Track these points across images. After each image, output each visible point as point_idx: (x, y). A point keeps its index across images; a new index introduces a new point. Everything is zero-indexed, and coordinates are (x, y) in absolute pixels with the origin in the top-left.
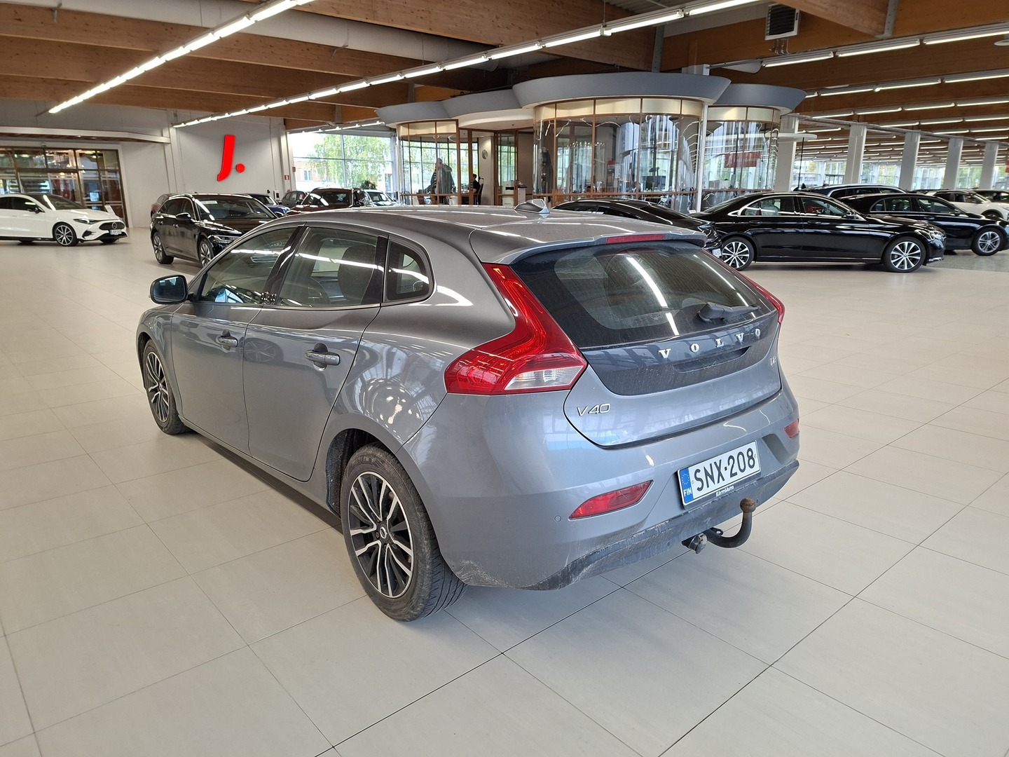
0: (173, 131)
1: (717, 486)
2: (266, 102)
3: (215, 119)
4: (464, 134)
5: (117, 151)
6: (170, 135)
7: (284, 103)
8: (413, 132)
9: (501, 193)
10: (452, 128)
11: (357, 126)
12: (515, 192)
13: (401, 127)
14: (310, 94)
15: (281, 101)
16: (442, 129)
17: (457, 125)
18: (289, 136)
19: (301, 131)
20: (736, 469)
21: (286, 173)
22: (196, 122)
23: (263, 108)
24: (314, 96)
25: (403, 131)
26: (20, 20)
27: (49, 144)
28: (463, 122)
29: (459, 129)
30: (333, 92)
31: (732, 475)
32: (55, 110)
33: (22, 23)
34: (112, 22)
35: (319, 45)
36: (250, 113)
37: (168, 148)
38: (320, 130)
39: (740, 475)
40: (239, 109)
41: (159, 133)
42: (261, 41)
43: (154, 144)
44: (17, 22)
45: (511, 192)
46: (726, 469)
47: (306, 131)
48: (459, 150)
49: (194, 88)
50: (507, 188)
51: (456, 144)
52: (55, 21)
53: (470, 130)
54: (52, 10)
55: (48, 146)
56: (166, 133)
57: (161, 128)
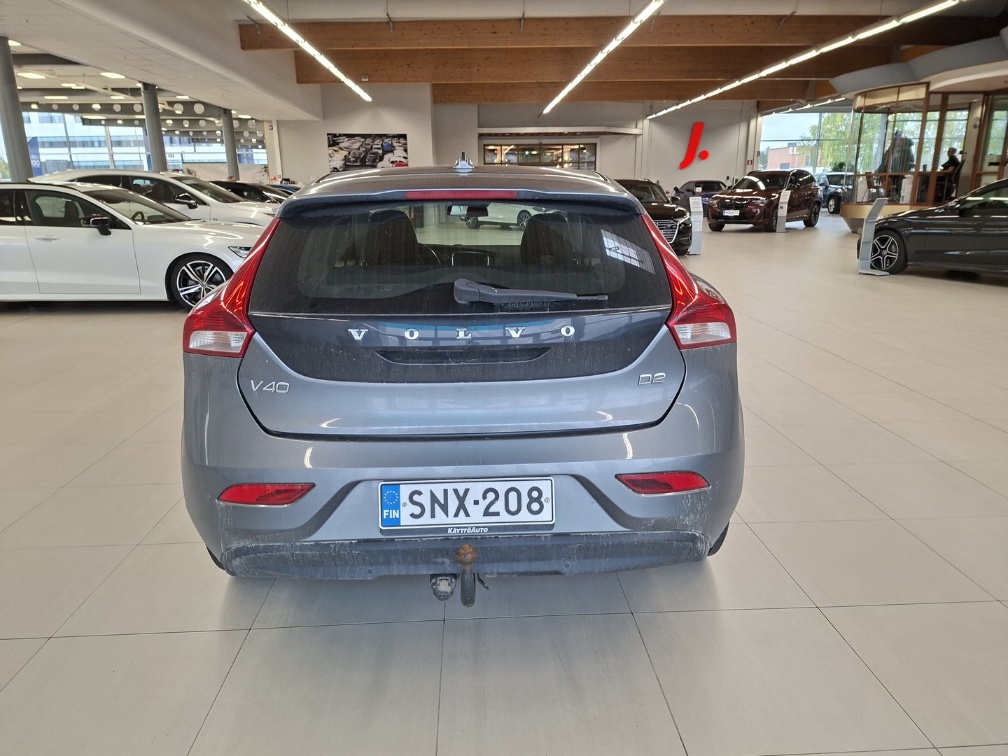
0: (646, 122)
1: (451, 519)
2: (721, 85)
3: (679, 107)
4: (936, 100)
5: (596, 144)
6: (644, 127)
7: (737, 84)
8: (870, 102)
9: (981, 170)
10: (920, 93)
11: (829, 101)
12: (1000, 169)
13: (859, 97)
14: (761, 70)
15: (735, 82)
16: (907, 95)
17: (928, 87)
18: (760, 119)
19: (771, 113)
20: (499, 506)
21: (750, 158)
22: (664, 112)
23: (719, 91)
24: (764, 73)
25: (860, 102)
26: (495, 33)
27: (545, 141)
28: (935, 83)
29: (929, 93)
30: (783, 65)
31: (486, 513)
32: (547, 110)
33: (496, 35)
34: (567, 24)
35: (766, 17)
36: (708, 98)
37: (639, 139)
38: (790, 110)
39: (505, 518)
40: (699, 95)
41: (634, 125)
42: (702, 21)
43: (627, 136)
44: (494, 35)
45: (995, 168)
46: (476, 502)
47: (776, 112)
48: (924, 121)
49: (650, 78)
50: (991, 164)
51: (921, 114)
52: (522, 29)
53: (945, 94)
54: (520, 20)
55: (543, 143)
56: (640, 125)
57: (635, 120)
